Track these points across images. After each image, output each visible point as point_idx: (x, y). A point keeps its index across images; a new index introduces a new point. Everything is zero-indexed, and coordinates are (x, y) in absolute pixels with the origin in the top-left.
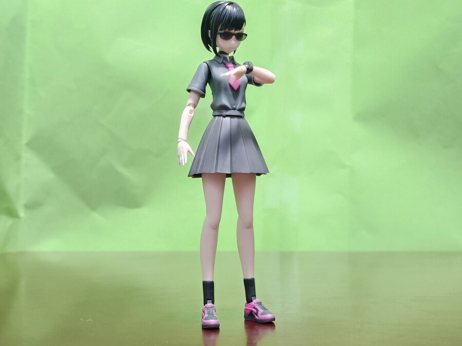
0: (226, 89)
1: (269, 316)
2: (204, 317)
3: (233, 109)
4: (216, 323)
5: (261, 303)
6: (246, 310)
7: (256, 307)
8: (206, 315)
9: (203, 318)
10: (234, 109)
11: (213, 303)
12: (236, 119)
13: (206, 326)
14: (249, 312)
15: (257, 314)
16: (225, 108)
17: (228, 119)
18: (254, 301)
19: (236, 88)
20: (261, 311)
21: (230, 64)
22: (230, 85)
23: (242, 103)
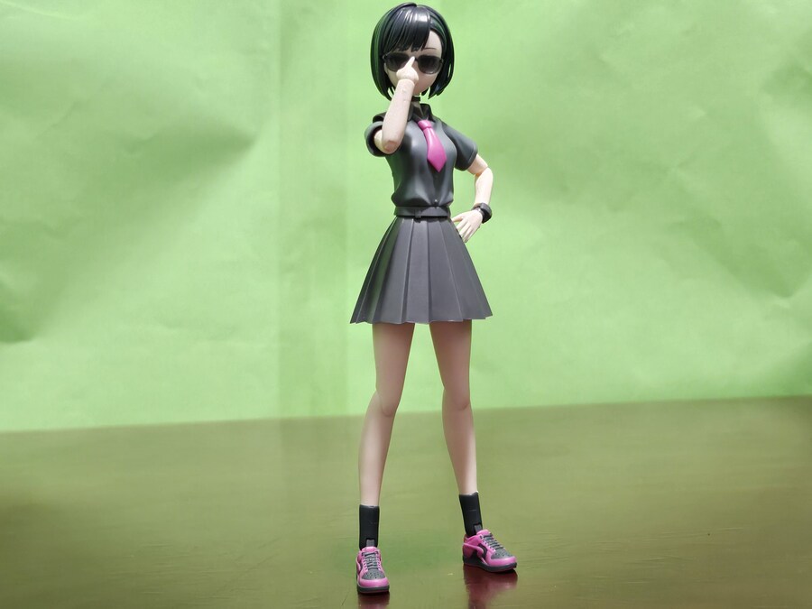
0: (422, 170)
1: (506, 560)
2: (362, 573)
3: (433, 206)
4: (383, 585)
5: (491, 535)
6: (465, 549)
7: (484, 544)
8: (365, 570)
9: (359, 572)
10: (435, 205)
11: (376, 546)
12: (437, 223)
13: (366, 589)
14: (470, 552)
15: (484, 556)
16: (419, 204)
17: (424, 223)
18: (481, 533)
19: (439, 166)
20: (491, 551)
21: (425, 123)
22: (429, 162)
23: (447, 194)
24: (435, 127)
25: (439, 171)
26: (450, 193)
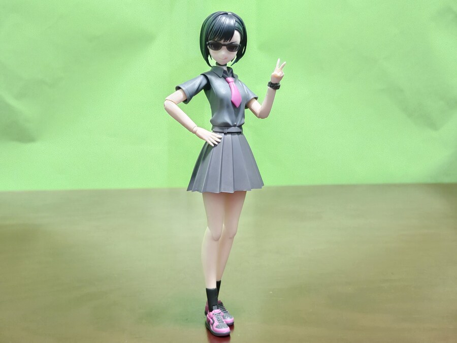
0: (228, 107)
3: (233, 126)
9: (212, 324)
10: (235, 126)
12: (236, 136)
13: (219, 334)
16: (227, 125)
17: (229, 136)
19: (237, 105)
21: (230, 79)
22: (232, 103)
23: (242, 120)
24: (235, 82)
25: (238, 107)
26: (243, 119)
